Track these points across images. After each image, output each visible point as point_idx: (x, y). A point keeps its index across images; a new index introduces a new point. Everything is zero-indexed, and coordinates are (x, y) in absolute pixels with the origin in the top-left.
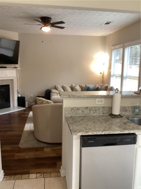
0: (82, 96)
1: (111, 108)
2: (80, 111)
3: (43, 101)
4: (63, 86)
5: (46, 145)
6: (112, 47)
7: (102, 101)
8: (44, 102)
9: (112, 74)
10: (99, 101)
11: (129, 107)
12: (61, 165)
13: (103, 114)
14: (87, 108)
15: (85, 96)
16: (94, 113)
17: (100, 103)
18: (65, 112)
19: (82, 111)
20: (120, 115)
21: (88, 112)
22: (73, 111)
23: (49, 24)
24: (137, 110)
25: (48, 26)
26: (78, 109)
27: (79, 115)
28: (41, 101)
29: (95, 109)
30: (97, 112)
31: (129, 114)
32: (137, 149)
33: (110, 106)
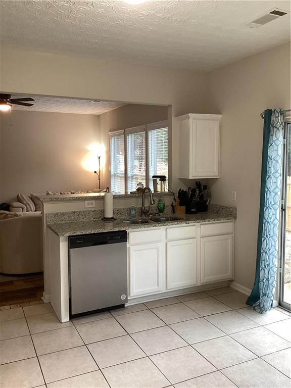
0: (68, 199)
1: (103, 212)
2: (66, 216)
3: (7, 214)
4: (31, 195)
5: (15, 278)
6: (110, 133)
7: (92, 204)
8: (9, 216)
9: (112, 173)
10: (88, 204)
11: (124, 209)
12: (44, 291)
13: (95, 218)
14: (75, 212)
15: (71, 199)
16: (83, 218)
17: (90, 206)
18: (46, 220)
19: (69, 216)
20: (113, 218)
21: (76, 217)
22: (57, 218)
23: (8, 100)
24: (133, 212)
25: (8, 103)
26: (63, 214)
27: (65, 222)
28: (4, 215)
29: (84, 214)
30: (87, 217)
31: (125, 217)
32: (129, 248)
33: (103, 209)
